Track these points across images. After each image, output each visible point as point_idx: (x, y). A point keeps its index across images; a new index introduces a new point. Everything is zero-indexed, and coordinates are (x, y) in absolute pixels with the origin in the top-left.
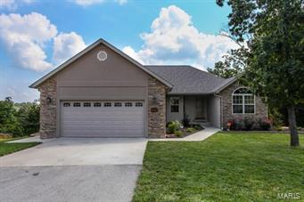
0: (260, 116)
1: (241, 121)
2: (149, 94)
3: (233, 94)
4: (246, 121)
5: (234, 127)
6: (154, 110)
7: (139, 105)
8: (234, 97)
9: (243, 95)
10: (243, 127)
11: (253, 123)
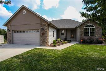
0: (97, 37)
1: (88, 39)
2: (41, 27)
3: (84, 28)
4: (90, 39)
5: (84, 42)
6: (43, 34)
7: (38, 31)
8: (85, 29)
9: (89, 28)
10: (89, 42)
11: (94, 40)
